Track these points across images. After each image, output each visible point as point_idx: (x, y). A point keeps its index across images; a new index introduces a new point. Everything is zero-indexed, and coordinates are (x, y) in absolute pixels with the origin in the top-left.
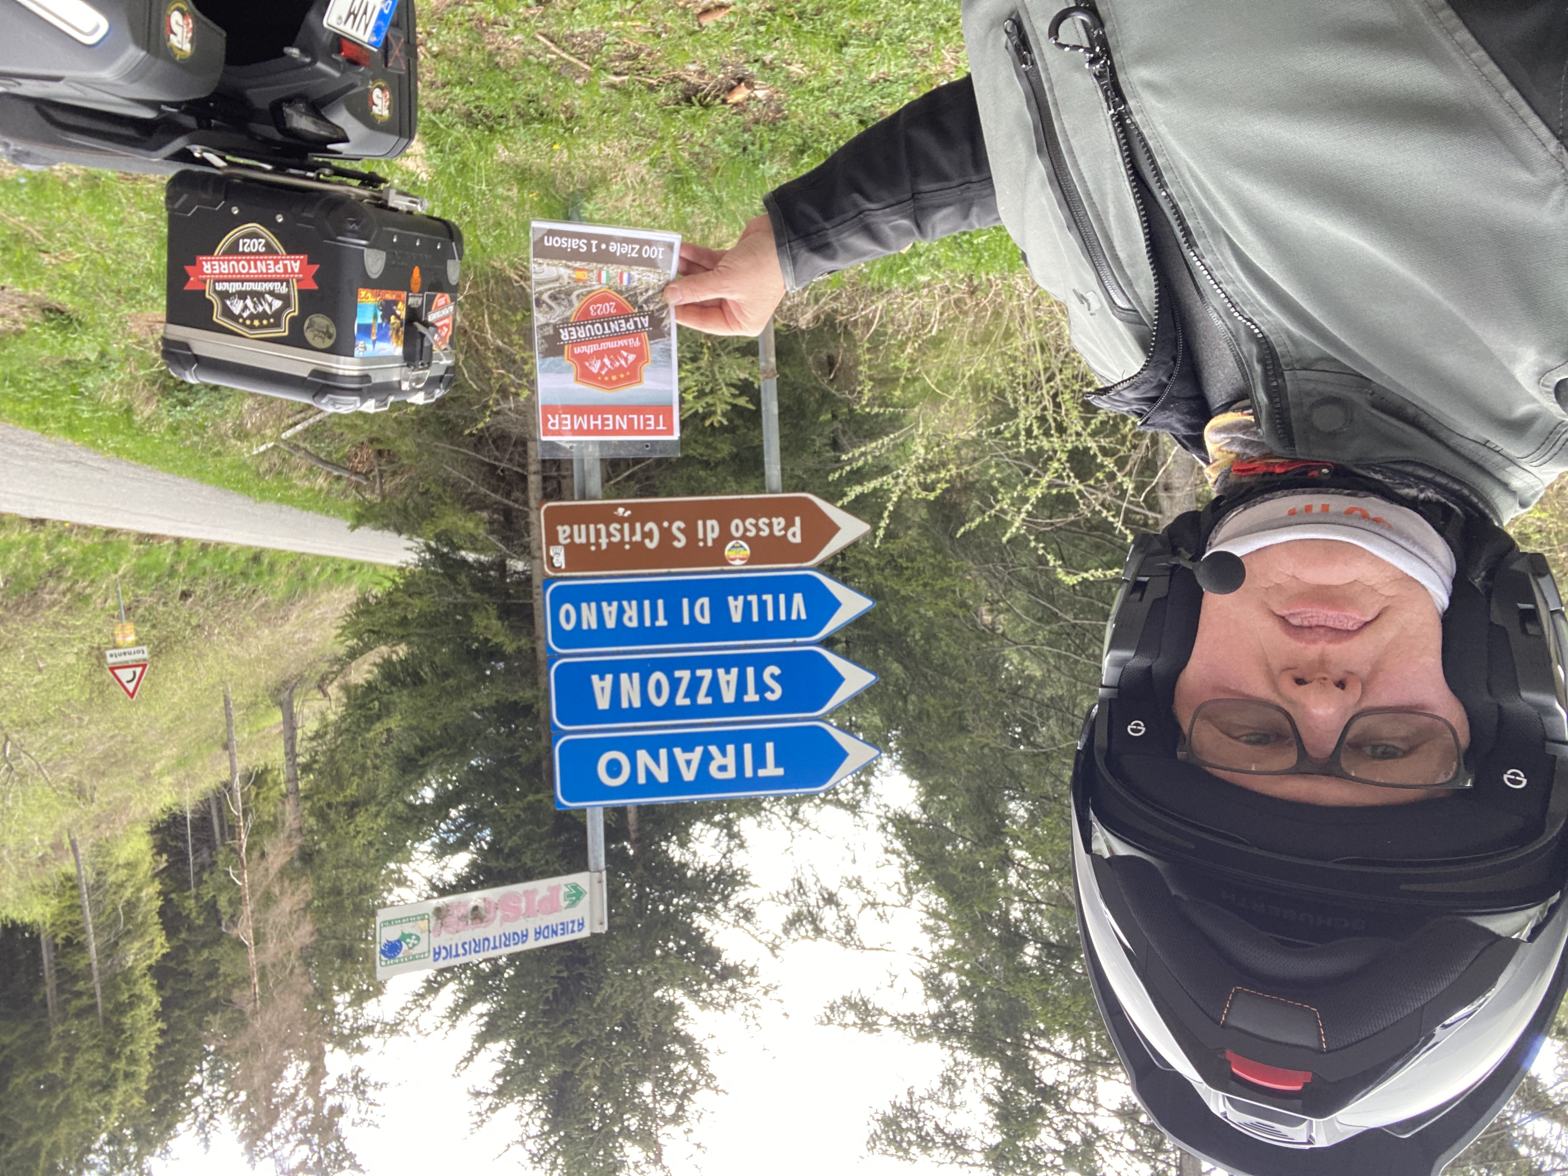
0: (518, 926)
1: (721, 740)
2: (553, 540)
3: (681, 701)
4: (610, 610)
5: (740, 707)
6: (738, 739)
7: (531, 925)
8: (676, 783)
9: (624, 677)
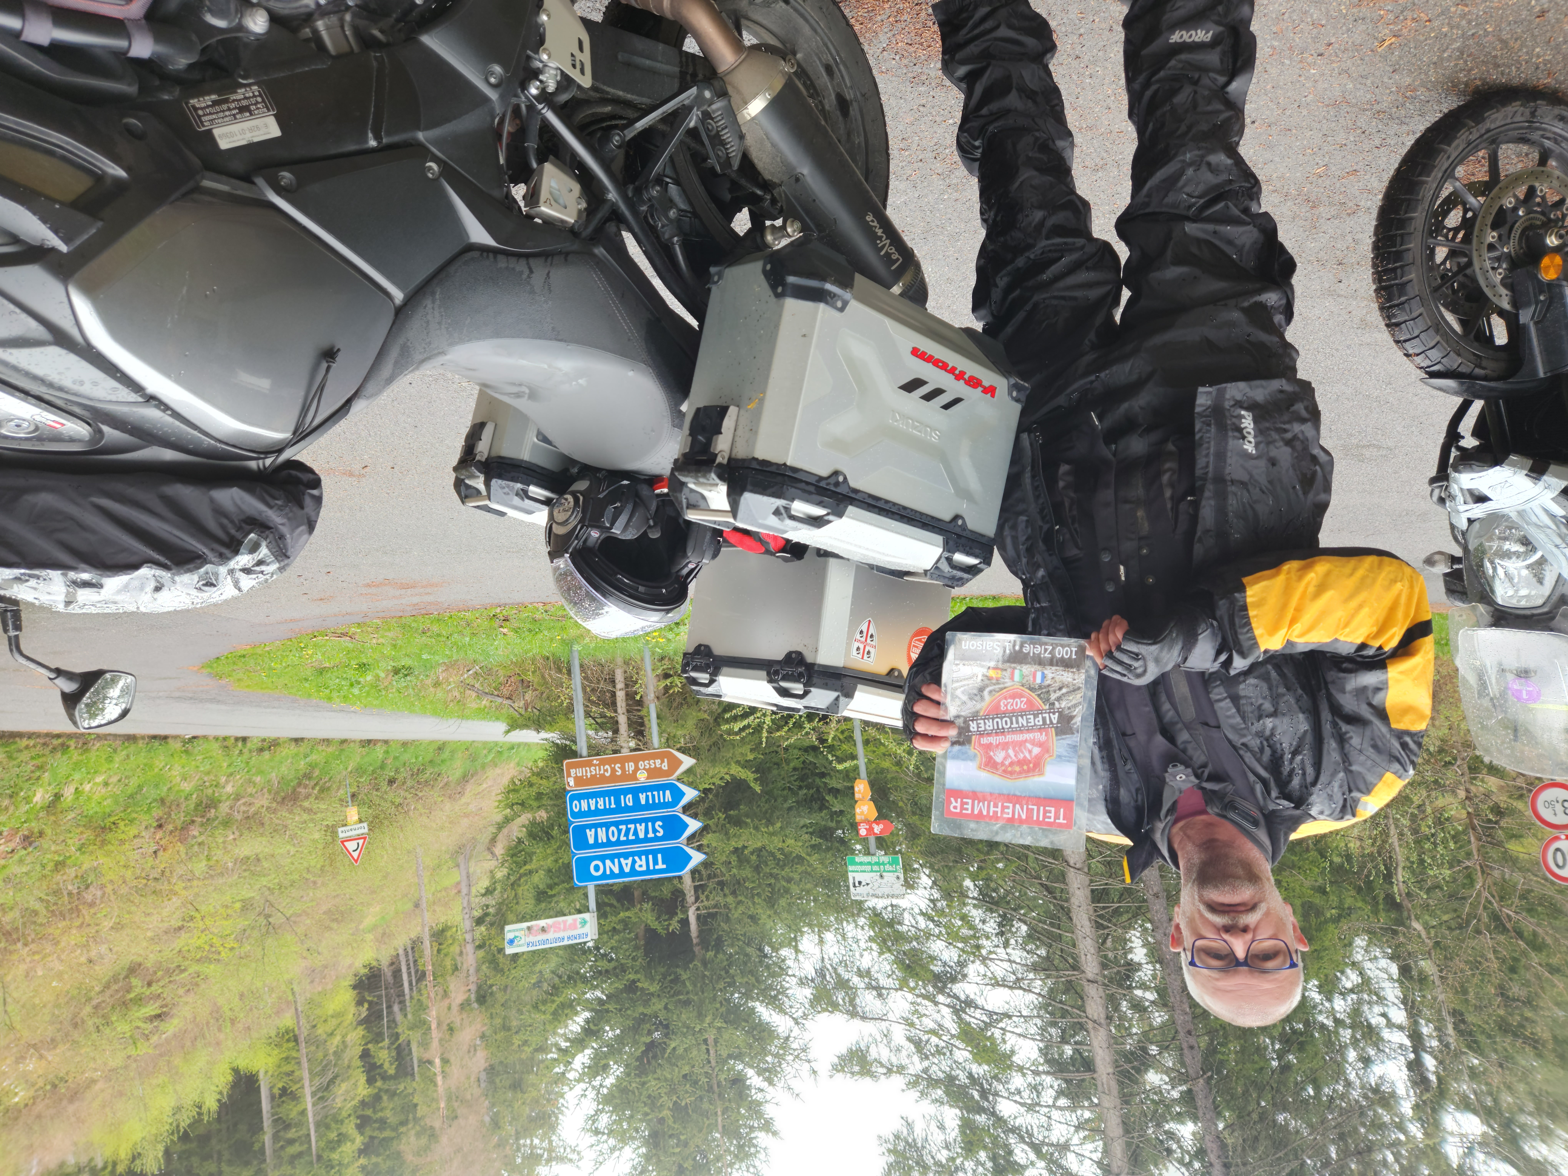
0: (561, 935)
1: (639, 854)
2: (569, 775)
3: (623, 838)
4: (592, 802)
5: (646, 840)
6: (646, 853)
7: (565, 934)
8: (622, 873)
9: (599, 830)
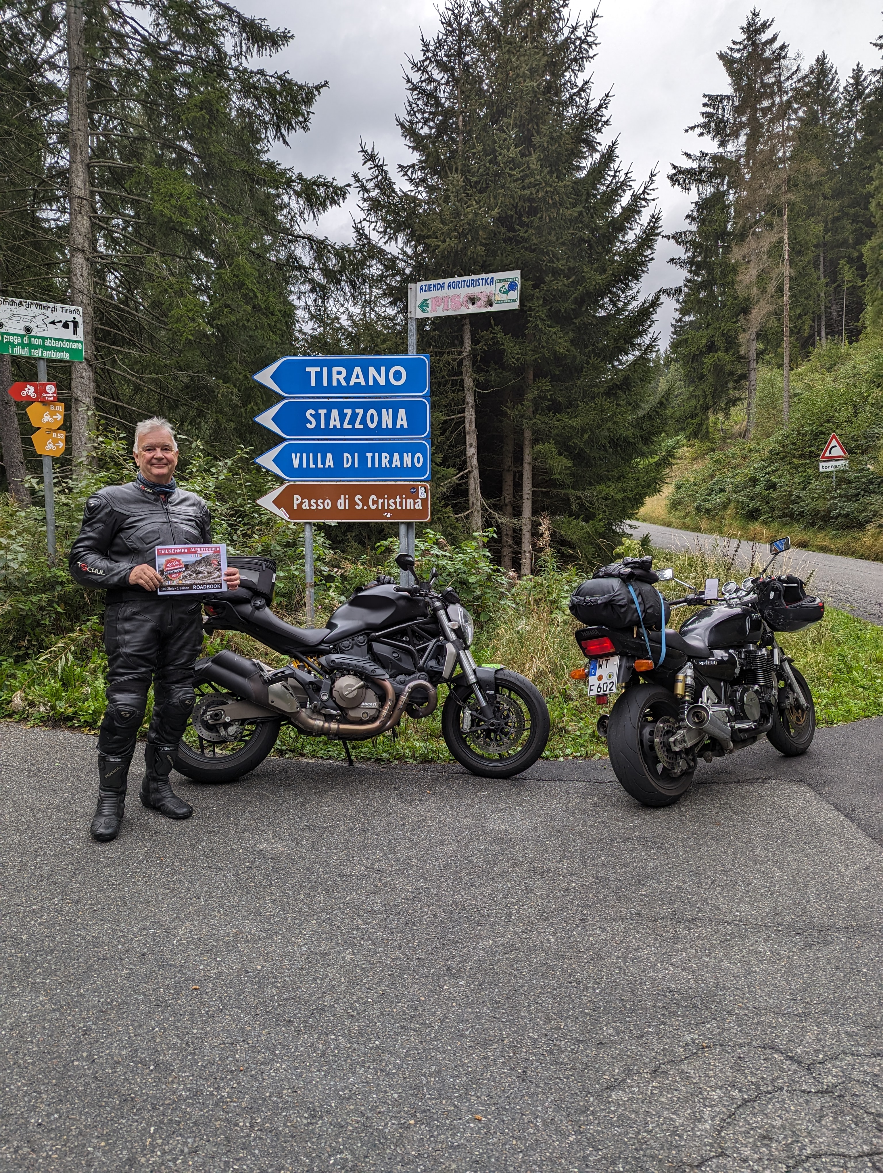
0: (452, 292)
2: (425, 502)
4: (396, 463)
5: (329, 406)
6: (330, 389)
7: (446, 292)
8: (365, 366)
9: (390, 426)
